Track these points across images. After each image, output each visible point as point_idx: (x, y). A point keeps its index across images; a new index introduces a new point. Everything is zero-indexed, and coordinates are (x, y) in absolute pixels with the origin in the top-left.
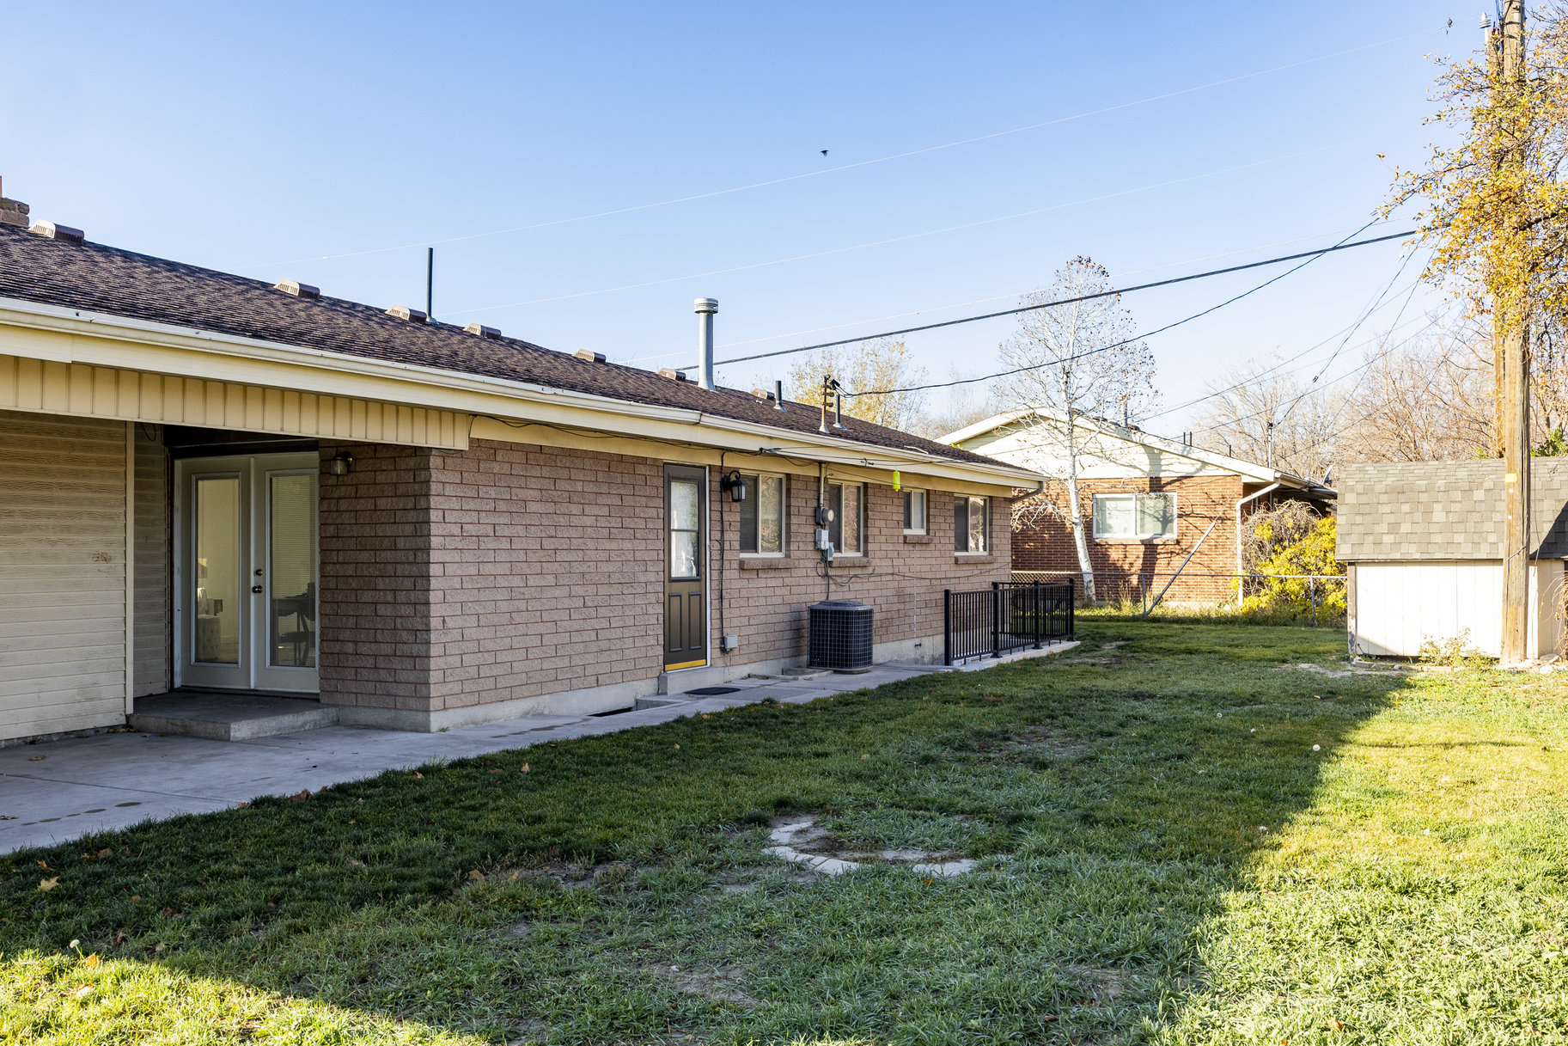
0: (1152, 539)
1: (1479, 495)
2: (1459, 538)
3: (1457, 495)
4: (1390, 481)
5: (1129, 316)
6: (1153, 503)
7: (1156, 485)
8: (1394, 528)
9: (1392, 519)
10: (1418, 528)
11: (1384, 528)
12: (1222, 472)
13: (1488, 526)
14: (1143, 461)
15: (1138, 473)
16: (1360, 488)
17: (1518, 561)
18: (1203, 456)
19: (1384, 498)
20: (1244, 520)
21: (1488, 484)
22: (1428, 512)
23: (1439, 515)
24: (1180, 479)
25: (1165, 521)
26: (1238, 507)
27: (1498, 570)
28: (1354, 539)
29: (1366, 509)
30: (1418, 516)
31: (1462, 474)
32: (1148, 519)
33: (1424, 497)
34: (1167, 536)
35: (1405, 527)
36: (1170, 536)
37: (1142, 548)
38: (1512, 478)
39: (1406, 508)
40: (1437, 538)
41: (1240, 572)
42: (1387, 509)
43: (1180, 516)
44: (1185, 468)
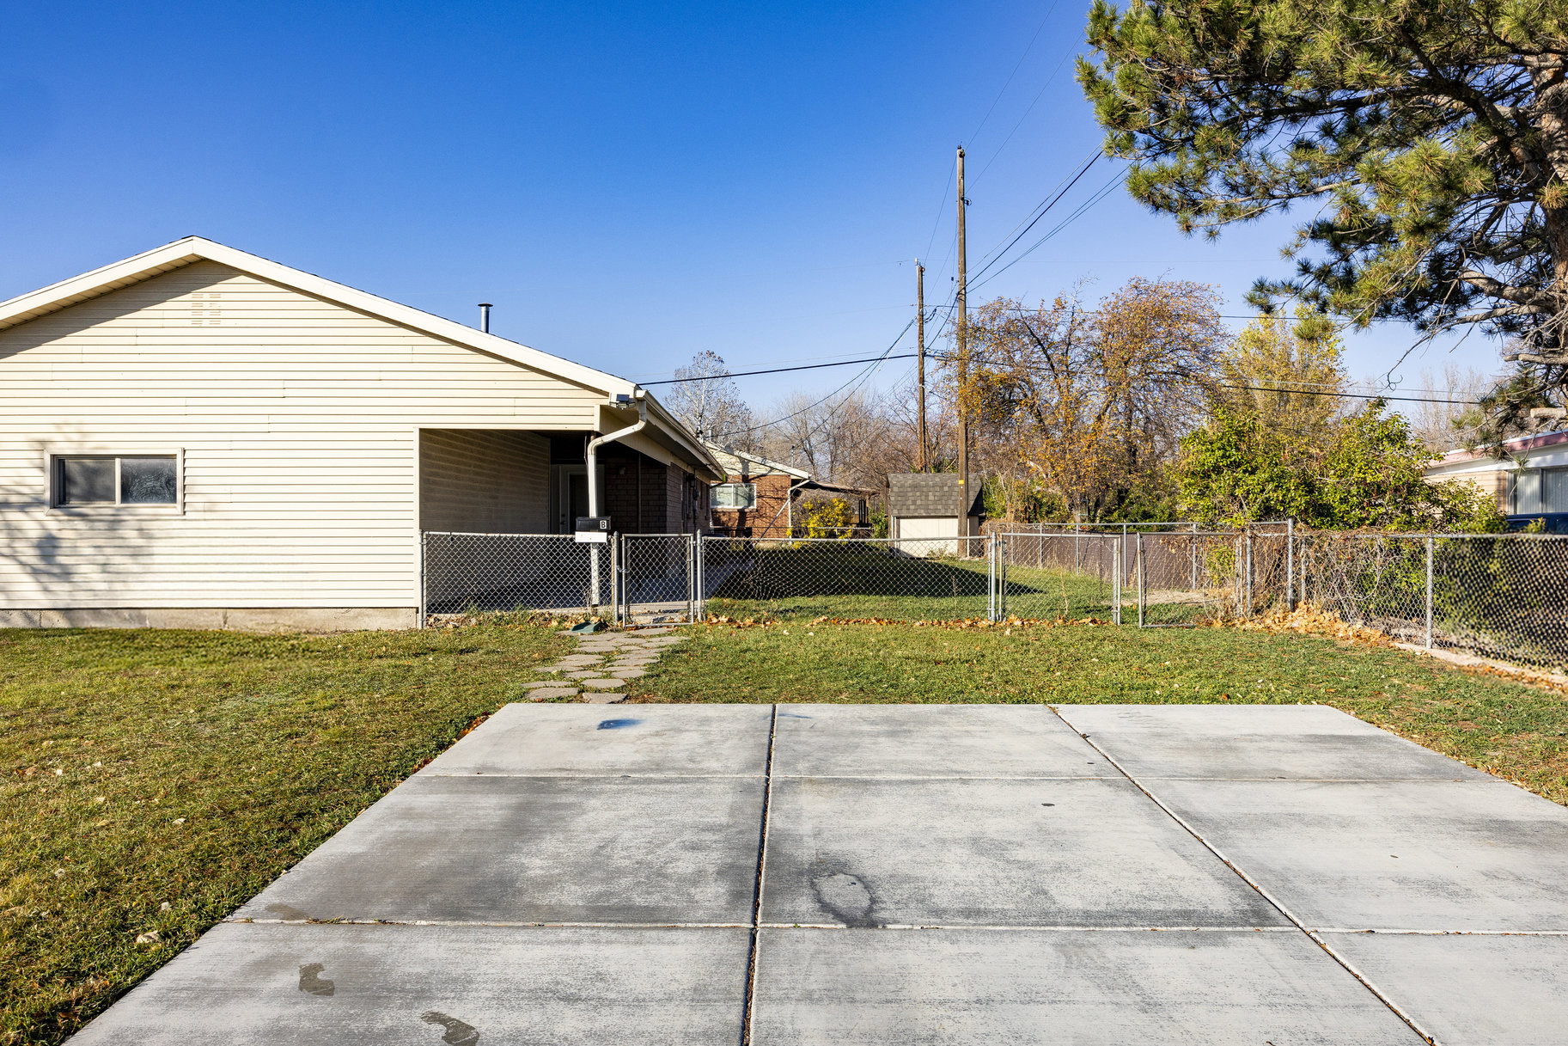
0: (743, 509)
1: (946, 489)
2: (940, 507)
3: (938, 489)
4: (910, 482)
5: (734, 386)
6: (744, 489)
7: (746, 479)
8: (914, 503)
9: (913, 498)
10: (924, 503)
11: (910, 502)
12: (781, 473)
13: (950, 502)
14: (739, 466)
15: (736, 473)
16: (899, 484)
17: (964, 515)
18: (772, 464)
19: (909, 489)
20: (793, 500)
21: (949, 484)
22: (927, 496)
23: (931, 497)
24: (758, 477)
25: (750, 500)
26: (789, 492)
27: (956, 521)
28: (898, 507)
29: (902, 494)
30: (923, 497)
31: (937, 479)
32: (740, 498)
33: (925, 489)
34: (751, 507)
35: (919, 502)
36: (754, 506)
37: (738, 514)
38: (961, 482)
39: (918, 494)
40: (931, 507)
41: (790, 525)
42: (911, 494)
43: (759, 497)
44: (762, 470)
